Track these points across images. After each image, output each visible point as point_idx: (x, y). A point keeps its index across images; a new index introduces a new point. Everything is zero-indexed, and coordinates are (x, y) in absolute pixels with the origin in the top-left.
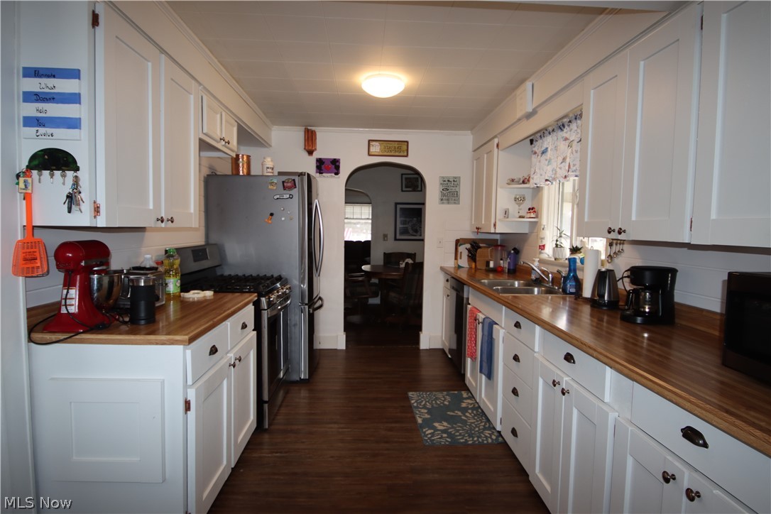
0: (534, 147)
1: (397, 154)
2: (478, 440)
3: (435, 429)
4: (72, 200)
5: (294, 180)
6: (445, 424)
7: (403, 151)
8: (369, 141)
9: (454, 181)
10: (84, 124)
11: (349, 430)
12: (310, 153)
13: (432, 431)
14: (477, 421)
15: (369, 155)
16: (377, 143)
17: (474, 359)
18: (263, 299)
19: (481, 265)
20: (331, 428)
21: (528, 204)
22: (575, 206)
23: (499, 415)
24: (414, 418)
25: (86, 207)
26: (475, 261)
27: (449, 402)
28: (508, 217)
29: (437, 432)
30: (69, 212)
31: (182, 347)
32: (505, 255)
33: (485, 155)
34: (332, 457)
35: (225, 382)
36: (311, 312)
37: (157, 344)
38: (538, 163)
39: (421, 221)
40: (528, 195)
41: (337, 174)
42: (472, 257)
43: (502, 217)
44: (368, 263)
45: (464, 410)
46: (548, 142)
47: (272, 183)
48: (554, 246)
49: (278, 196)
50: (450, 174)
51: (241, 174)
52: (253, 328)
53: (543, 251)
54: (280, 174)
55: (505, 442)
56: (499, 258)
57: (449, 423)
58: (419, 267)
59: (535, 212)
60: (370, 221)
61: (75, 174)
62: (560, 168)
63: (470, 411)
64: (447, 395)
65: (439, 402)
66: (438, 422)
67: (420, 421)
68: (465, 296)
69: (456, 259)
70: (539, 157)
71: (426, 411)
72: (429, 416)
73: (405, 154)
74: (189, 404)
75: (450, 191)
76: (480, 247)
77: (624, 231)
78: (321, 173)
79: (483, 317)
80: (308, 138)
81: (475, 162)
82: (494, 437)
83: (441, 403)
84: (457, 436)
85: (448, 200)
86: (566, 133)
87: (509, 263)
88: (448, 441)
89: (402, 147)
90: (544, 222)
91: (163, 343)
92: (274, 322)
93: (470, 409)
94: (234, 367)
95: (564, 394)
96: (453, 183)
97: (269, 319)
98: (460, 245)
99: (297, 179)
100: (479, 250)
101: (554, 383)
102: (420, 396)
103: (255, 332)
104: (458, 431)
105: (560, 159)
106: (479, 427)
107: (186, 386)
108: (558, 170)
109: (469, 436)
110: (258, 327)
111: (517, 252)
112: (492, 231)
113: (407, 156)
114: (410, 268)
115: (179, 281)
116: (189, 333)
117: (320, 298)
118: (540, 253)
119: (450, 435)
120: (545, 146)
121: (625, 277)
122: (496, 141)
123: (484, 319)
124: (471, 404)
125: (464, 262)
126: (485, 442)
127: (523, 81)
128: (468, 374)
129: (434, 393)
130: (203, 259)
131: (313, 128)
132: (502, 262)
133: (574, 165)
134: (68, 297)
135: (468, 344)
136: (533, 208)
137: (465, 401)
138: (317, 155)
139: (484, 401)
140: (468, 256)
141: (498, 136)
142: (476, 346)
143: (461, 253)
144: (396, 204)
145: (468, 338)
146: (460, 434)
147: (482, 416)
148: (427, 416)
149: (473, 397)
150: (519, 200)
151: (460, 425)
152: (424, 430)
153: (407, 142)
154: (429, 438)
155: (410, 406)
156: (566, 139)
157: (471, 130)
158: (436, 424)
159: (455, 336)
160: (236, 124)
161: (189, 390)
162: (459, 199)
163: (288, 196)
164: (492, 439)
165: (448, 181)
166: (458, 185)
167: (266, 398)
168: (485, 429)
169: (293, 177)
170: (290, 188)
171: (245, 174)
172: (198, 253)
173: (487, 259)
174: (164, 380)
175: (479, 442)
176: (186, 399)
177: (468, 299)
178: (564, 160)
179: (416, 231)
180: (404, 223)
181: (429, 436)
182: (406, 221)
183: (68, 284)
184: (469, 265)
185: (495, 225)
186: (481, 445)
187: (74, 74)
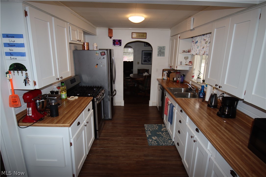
0: (193, 39)
1: (142, 38)
2: (166, 144)
3: (152, 139)
4: (26, 81)
5: (105, 52)
6: (156, 137)
7: (145, 37)
8: (132, 33)
9: (163, 48)
10: (27, 54)
11: (125, 139)
12: (111, 38)
13: (152, 140)
14: (167, 136)
15: (132, 38)
16: (135, 34)
17: (166, 115)
18: (95, 99)
19: (171, 79)
20: (119, 138)
21: (189, 60)
22: (206, 65)
23: (174, 136)
24: (146, 135)
25: (31, 83)
26: (169, 77)
27: (158, 128)
28: (181, 65)
29: (153, 141)
30: (26, 85)
31: (68, 128)
32: (180, 76)
33: (175, 40)
34: (119, 150)
35: (83, 132)
36: (112, 97)
37: (60, 127)
38: (194, 46)
39: (151, 57)
40: (190, 57)
41: (120, 45)
42: (168, 76)
43: (180, 64)
44: (132, 73)
45: (162, 132)
46: (198, 39)
47: (97, 53)
48: (197, 77)
49: (99, 58)
50: (162, 45)
51: (86, 49)
52: (92, 109)
53: (193, 78)
54: (100, 50)
55: (175, 145)
56: (178, 77)
57: (157, 137)
58: (149, 77)
59: (191, 63)
60: (133, 54)
61: (26, 72)
62: (202, 51)
63: (164, 132)
64: (157, 126)
65: (154, 129)
66: (154, 136)
67: (148, 136)
68: (165, 93)
69: (162, 76)
70: (195, 44)
71: (150, 132)
72: (151, 134)
73: (145, 38)
74: (72, 144)
75: (161, 52)
76: (171, 73)
77: (221, 87)
78: (114, 45)
79: (171, 103)
80: (110, 32)
81: (171, 41)
82: (172, 143)
83: (155, 129)
84: (160, 142)
85: (161, 55)
86: (205, 37)
87: (181, 80)
88: (156, 144)
89: (144, 35)
90: (194, 67)
91: (62, 126)
92: (99, 105)
93: (164, 131)
94: (86, 126)
95: (194, 142)
96: (162, 48)
97: (97, 105)
98: (164, 72)
99: (105, 51)
100: (171, 74)
101: (192, 137)
102: (148, 126)
103: (93, 110)
104: (160, 140)
105: (202, 47)
106: (167, 139)
107: (70, 138)
108: (201, 51)
109: (164, 142)
110: (94, 108)
111: (184, 76)
112: (176, 69)
113: (146, 38)
114: (147, 78)
115: (66, 94)
116: (70, 122)
117: (115, 90)
118: (192, 78)
119: (157, 142)
120: (197, 40)
121: (221, 96)
122: (179, 35)
123: (171, 104)
124: (165, 129)
125: (165, 77)
126: (169, 145)
127: (190, 16)
128: (165, 119)
129: (153, 125)
130: (74, 82)
131: (111, 28)
132: (179, 78)
133: (207, 52)
134: (29, 110)
135: (165, 110)
136: (191, 62)
137: (163, 128)
138: (113, 38)
139: (169, 130)
140: (167, 75)
141: (180, 34)
142: (167, 111)
143: (164, 74)
144: (142, 51)
145: (165, 108)
146: (161, 141)
147: (168, 135)
148: (150, 134)
149: (166, 127)
150: (186, 58)
151: (161, 138)
152: (149, 140)
153: (146, 33)
154: (150, 143)
155: (145, 130)
156: (205, 40)
157: (170, 28)
158: (153, 137)
159: (161, 102)
160: (83, 32)
161: (71, 140)
162: (164, 54)
163: (103, 58)
164: (171, 144)
165: (161, 48)
166: (165, 49)
167: (97, 129)
168: (169, 140)
169: (104, 51)
170: (103, 55)
171: (87, 49)
172: (72, 80)
173: (173, 77)
174: (63, 138)
175: (167, 145)
176: (70, 142)
177: (166, 94)
178: (203, 48)
179: (149, 61)
180: (145, 58)
181: (150, 142)
182: (146, 57)
183: (28, 106)
184: (167, 78)
185: (177, 67)
186: (167, 146)
187: (21, 36)
